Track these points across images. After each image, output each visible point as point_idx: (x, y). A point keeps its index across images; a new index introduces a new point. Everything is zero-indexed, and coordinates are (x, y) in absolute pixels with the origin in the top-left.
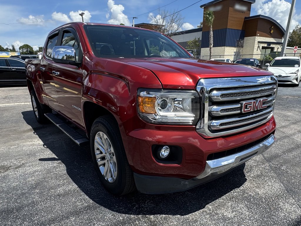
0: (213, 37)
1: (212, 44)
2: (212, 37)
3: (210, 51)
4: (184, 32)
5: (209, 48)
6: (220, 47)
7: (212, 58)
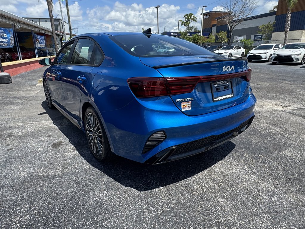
0: (291, 19)
1: (289, 28)
2: (289, 20)
3: (286, 35)
4: (256, 17)
5: (285, 32)
6: (297, 31)
7: (287, 42)
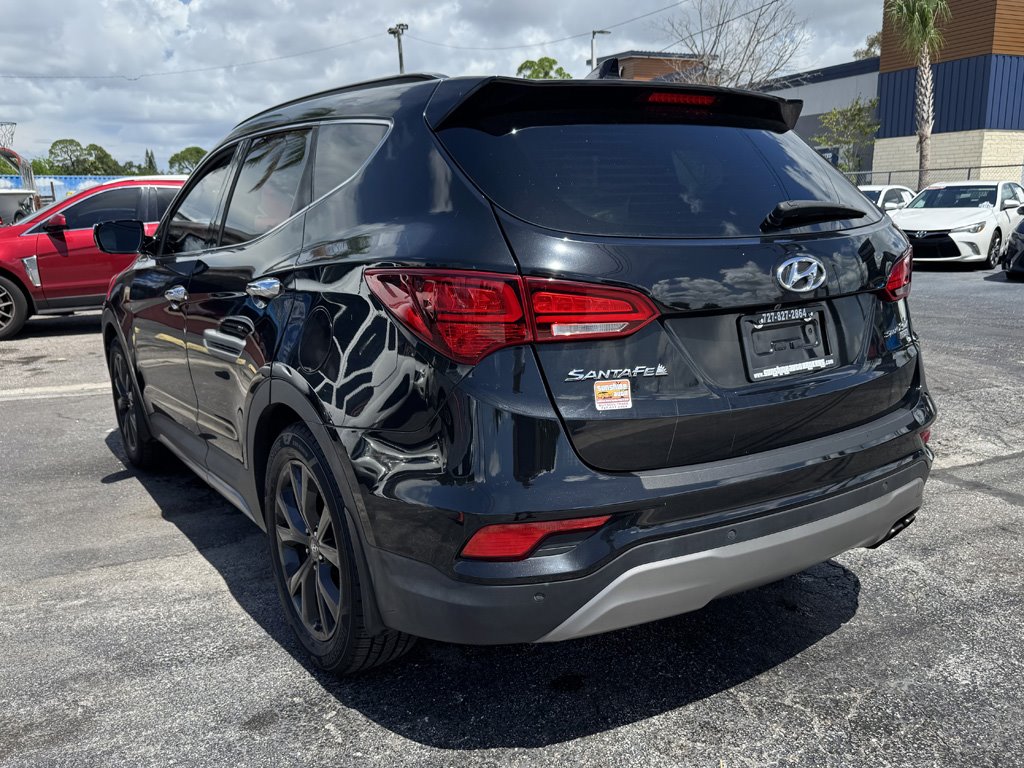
1: (931, 123)
3: (922, 150)
5: (916, 139)
